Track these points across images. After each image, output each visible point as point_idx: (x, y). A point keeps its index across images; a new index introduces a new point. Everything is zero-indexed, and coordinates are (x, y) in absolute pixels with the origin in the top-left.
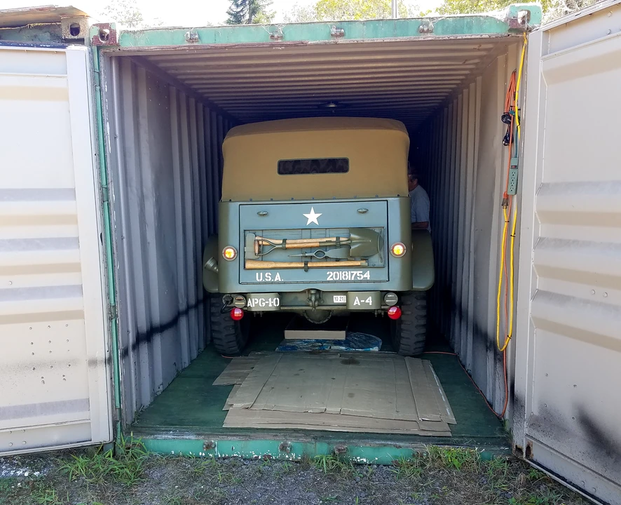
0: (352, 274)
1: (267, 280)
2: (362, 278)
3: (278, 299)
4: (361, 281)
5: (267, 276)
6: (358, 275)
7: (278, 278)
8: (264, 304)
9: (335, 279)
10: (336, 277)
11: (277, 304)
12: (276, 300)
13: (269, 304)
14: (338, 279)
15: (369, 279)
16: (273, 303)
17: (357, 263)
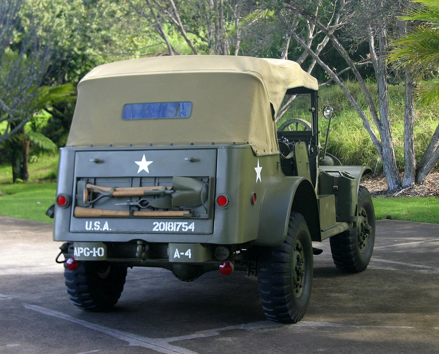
0: (177, 225)
1: (95, 229)
2: (186, 230)
3: (103, 249)
4: (185, 233)
5: (95, 225)
6: (183, 226)
7: (106, 227)
8: (88, 253)
9: (160, 230)
10: (162, 228)
11: (101, 253)
12: (101, 251)
13: (93, 254)
14: (163, 230)
15: (193, 230)
16: (97, 252)
17: (180, 213)
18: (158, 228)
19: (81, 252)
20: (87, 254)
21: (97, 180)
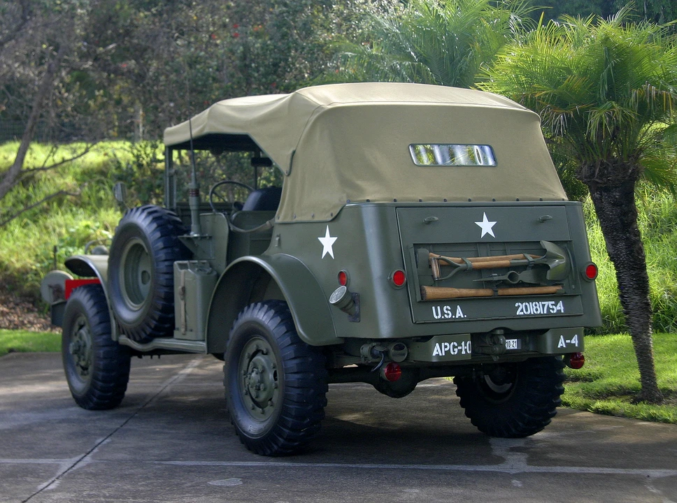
0: (543, 306)
1: (446, 316)
2: (555, 311)
3: (471, 343)
4: (555, 316)
5: (446, 312)
6: (551, 307)
7: (459, 313)
8: (456, 350)
9: (525, 313)
10: (527, 311)
11: (469, 350)
12: (469, 345)
13: (462, 350)
14: (529, 313)
15: (562, 311)
16: (466, 348)
17: (552, 289)
19: (446, 349)
20: (454, 351)
21: (434, 246)
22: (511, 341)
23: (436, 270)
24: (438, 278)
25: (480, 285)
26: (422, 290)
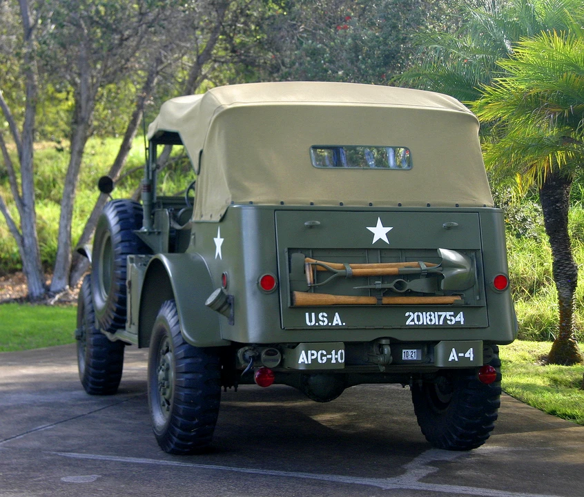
0: (439, 317)
1: (321, 323)
2: (453, 323)
3: (343, 351)
4: (452, 327)
5: (321, 318)
6: (448, 317)
7: (337, 320)
8: (325, 358)
9: (417, 323)
10: (419, 320)
11: (342, 359)
12: (341, 353)
13: (331, 359)
14: (421, 323)
15: (462, 323)
16: (337, 357)
17: (449, 299)
18: (413, 320)
19: (313, 357)
20: (322, 360)
21: (314, 252)
22: (410, 351)
23: (309, 276)
24: (310, 284)
25: (365, 293)
26: (292, 296)
